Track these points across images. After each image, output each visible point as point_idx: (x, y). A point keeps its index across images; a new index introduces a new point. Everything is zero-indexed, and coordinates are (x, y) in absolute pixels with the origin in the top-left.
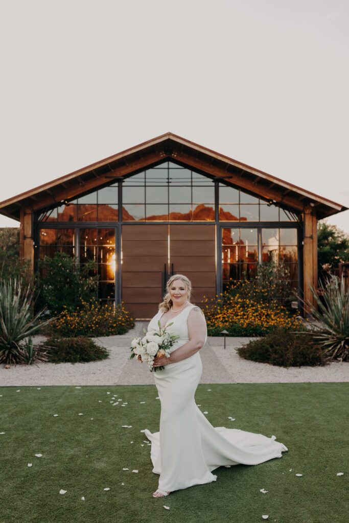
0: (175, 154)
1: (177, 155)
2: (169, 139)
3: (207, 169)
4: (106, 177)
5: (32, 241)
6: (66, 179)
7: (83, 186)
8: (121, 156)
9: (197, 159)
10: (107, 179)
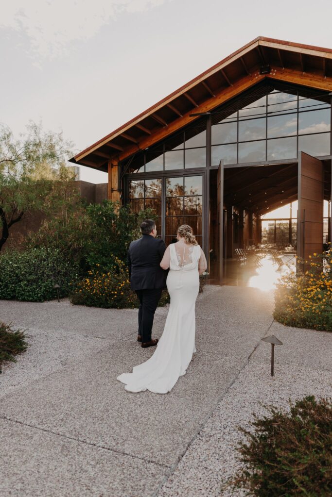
0: (273, 72)
1: (276, 73)
2: (259, 46)
3: (319, 84)
4: (191, 116)
5: (119, 193)
6: (139, 120)
7: (167, 129)
8: (198, 81)
9: (304, 73)
10: (192, 117)
